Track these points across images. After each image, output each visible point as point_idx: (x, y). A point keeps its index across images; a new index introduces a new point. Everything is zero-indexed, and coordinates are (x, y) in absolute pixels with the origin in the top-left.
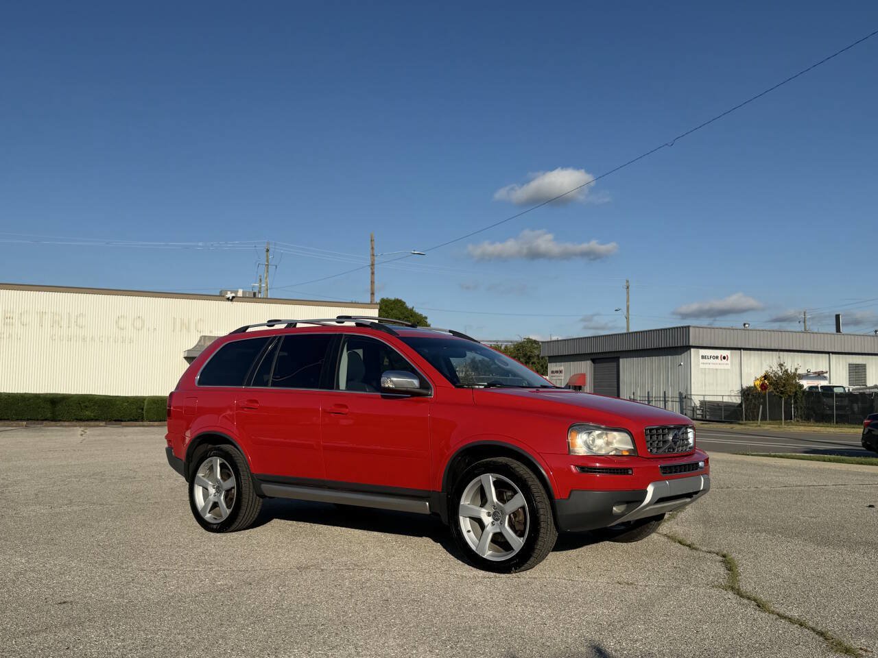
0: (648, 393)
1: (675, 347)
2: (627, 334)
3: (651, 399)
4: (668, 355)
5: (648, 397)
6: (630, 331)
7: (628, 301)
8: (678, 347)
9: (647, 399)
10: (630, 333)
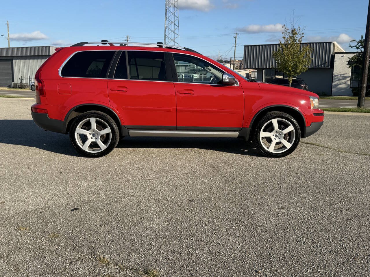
0: (29, 76)
1: (43, 56)
2: (9, 48)
3: (31, 79)
4: (39, 59)
5: (29, 78)
6: (10, 47)
7: (8, 31)
8: (44, 56)
9: (28, 79)
10: (10, 48)
